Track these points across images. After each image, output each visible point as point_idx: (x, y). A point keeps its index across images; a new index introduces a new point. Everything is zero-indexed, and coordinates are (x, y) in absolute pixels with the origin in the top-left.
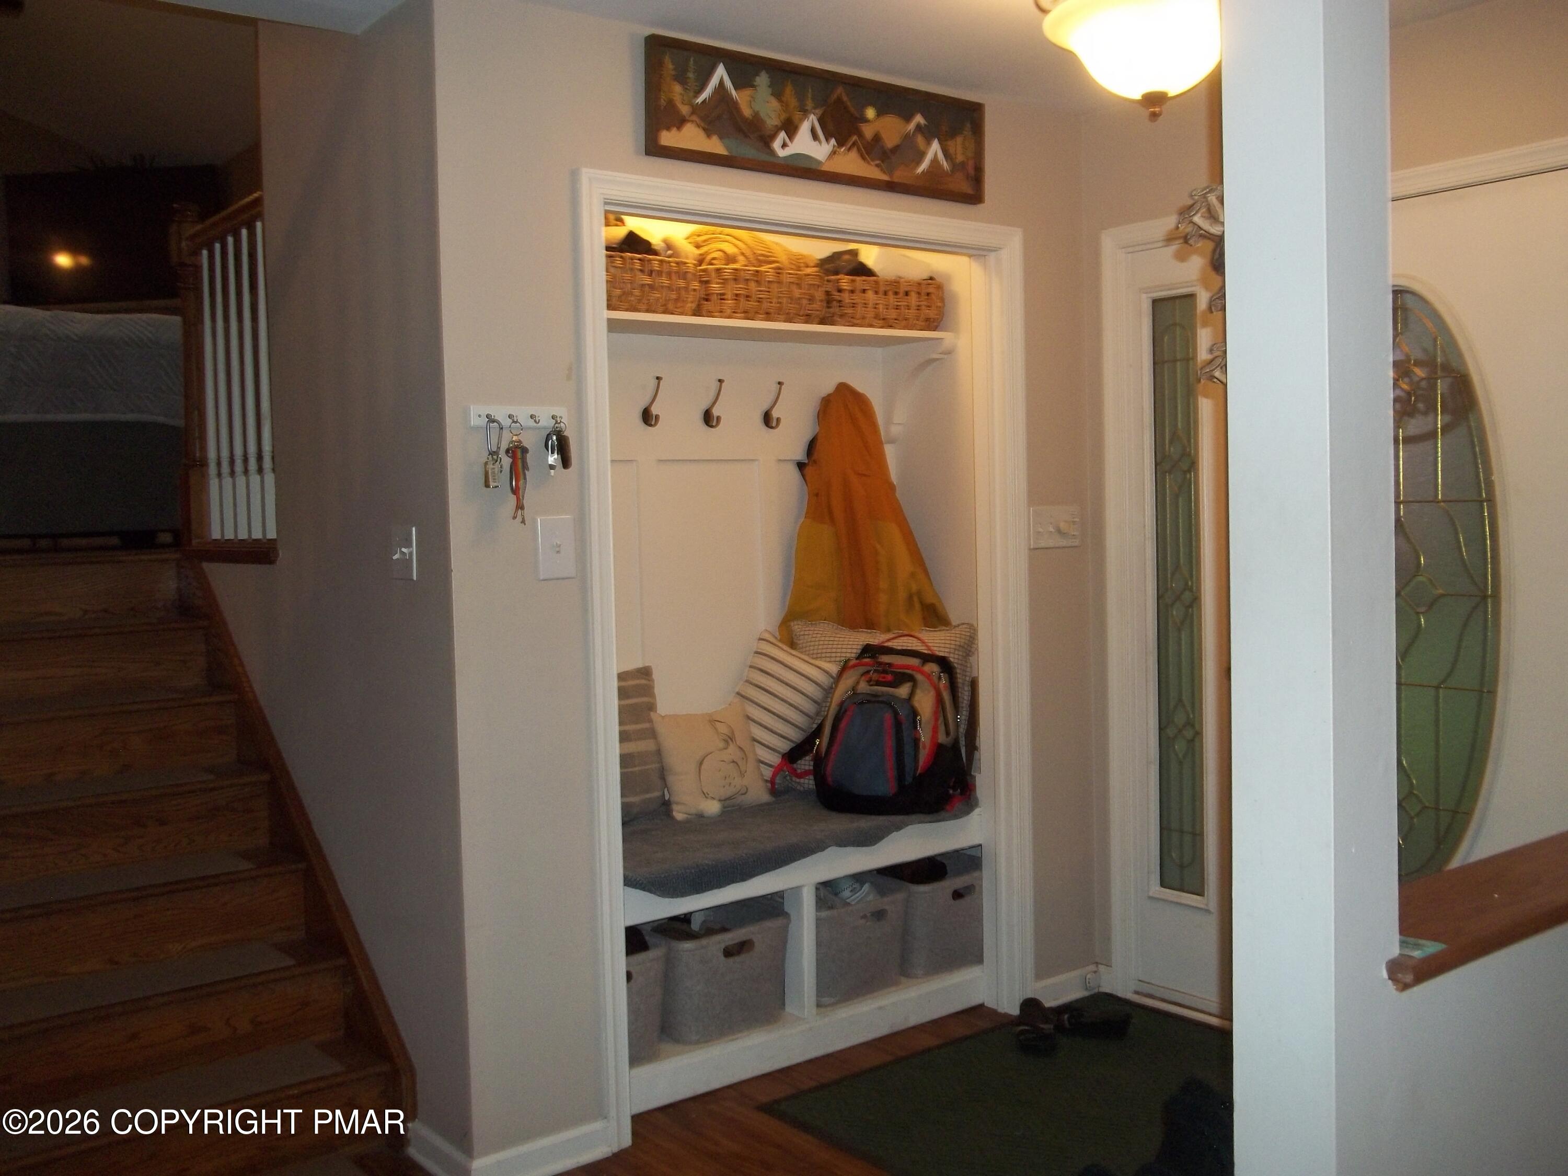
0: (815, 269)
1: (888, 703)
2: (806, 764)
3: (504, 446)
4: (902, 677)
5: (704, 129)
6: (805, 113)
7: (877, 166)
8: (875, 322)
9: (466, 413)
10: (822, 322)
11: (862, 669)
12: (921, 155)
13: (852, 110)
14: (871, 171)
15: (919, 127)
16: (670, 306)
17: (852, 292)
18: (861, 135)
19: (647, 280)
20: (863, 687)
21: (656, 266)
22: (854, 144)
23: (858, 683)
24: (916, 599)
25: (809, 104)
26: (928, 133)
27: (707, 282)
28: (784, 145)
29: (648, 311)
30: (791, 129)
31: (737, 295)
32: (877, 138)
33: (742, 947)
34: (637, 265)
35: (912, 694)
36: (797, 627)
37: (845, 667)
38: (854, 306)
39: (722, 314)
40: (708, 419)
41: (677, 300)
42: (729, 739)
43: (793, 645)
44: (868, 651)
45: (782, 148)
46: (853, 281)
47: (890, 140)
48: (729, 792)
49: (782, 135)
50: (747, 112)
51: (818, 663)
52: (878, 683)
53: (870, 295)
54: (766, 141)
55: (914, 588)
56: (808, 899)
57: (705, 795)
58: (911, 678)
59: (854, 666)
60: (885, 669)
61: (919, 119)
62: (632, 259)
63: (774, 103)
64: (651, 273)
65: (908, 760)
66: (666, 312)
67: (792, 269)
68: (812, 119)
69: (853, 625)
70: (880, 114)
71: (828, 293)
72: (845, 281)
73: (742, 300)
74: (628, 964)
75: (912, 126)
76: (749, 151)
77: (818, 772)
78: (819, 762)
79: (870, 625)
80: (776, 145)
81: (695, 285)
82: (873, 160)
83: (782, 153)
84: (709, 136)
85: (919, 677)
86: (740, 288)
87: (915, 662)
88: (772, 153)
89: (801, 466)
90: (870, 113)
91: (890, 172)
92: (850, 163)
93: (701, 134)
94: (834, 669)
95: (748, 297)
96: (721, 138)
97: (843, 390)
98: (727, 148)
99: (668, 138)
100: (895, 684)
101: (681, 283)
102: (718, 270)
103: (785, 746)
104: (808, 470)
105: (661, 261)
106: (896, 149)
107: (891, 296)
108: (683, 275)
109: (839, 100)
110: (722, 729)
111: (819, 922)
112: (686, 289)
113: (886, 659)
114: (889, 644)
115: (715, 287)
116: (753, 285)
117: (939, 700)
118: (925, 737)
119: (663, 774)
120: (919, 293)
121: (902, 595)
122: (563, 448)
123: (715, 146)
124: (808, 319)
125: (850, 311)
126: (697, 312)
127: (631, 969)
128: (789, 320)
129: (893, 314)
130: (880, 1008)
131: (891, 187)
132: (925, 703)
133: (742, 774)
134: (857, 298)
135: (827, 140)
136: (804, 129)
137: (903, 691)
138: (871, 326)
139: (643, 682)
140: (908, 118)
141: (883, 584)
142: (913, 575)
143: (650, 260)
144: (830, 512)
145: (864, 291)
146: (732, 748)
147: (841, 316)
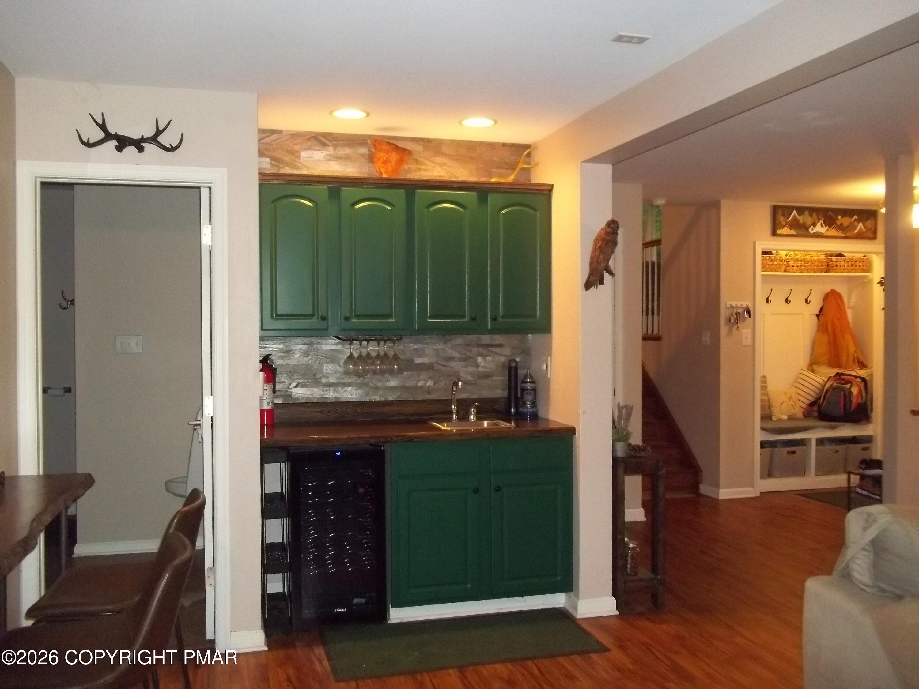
0: (824, 256)
1: (843, 389)
2: (816, 408)
3: (734, 312)
4: (848, 382)
5: (790, 228)
6: (819, 220)
7: (841, 232)
8: (844, 271)
9: (726, 304)
10: (826, 272)
11: (835, 380)
12: (856, 227)
13: (834, 217)
14: (840, 234)
15: (855, 220)
16: (777, 270)
17: (836, 262)
18: (836, 224)
19: (771, 263)
20: (835, 384)
21: (773, 258)
22: (835, 227)
23: (833, 383)
24: (856, 359)
25: (821, 217)
26: (858, 221)
27: (789, 262)
28: (812, 230)
29: (770, 271)
30: (814, 225)
31: (798, 265)
32: (841, 224)
33: (794, 452)
34: (768, 258)
35: (850, 388)
36: (815, 367)
37: (830, 378)
38: (837, 266)
39: (793, 271)
40: (787, 301)
41: (779, 268)
42: (791, 398)
43: (813, 372)
44: (837, 374)
45: (811, 231)
46: (837, 259)
47: (846, 224)
48: (791, 414)
49: (812, 227)
50: (802, 222)
51: (821, 378)
52: (840, 383)
53: (843, 263)
54: (807, 229)
55: (856, 356)
56: (814, 443)
57: (782, 414)
58: (851, 383)
59: (833, 378)
60: (844, 379)
61: (855, 217)
62: (766, 257)
63: (810, 218)
64: (772, 260)
65: (848, 406)
66: (776, 271)
67: (816, 256)
68: (821, 221)
69: (833, 367)
70: (842, 217)
71: (828, 262)
72: (834, 259)
73: (799, 266)
74: (761, 451)
75: (853, 219)
76: (803, 232)
77: (819, 411)
78: (819, 407)
79: (839, 367)
80: (810, 230)
81: (785, 263)
82: (840, 231)
83: (811, 232)
84: (791, 230)
85: (854, 382)
86: (799, 263)
87: (853, 378)
88: (809, 232)
89: (818, 316)
90: (839, 217)
91: (846, 234)
92: (833, 232)
93: (789, 229)
94: (826, 379)
95: (801, 266)
96: (794, 230)
97: (833, 292)
98: (796, 233)
99: (779, 232)
100: (846, 384)
101: (781, 263)
102: (792, 258)
103: (808, 402)
104: (821, 317)
105: (775, 257)
106: (847, 227)
107: (850, 263)
108: (782, 261)
109: (830, 216)
110: (789, 395)
111: (817, 450)
112: (782, 264)
113: (843, 377)
114: (845, 373)
115: (791, 263)
116: (803, 262)
117: (860, 390)
118: (854, 400)
119: (770, 407)
120: (860, 261)
121: (851, 358)
122: (749, 312)
123: (793, 232)
124: (821, 271)
125: (836, 268)
126: (785, 271)
127: (761, 452)
128: (815, 272)
129: (851, 268)
130: (836, 479)
131: (846, 238)
132: (855, 390)
133: (794, 409)
134: (838, 264)
135: (826, 227)
136: (819, 225)
137: (848, 386)
138: (843, 272)
139: (764, 380)
140: (852, 217)
141: (845, 354)
142: (856, 351)
143: (771, 257)
144: (827, 331)
145: (840, 262)
146: (791, 401)
147: (833, 269)
